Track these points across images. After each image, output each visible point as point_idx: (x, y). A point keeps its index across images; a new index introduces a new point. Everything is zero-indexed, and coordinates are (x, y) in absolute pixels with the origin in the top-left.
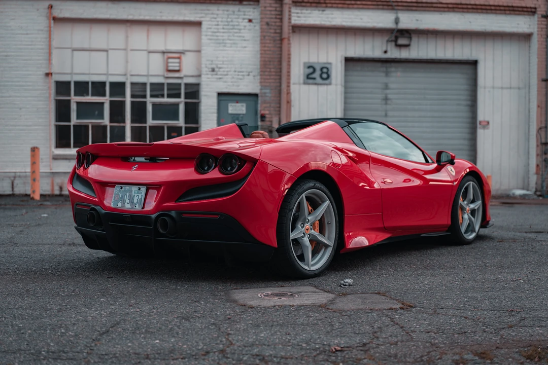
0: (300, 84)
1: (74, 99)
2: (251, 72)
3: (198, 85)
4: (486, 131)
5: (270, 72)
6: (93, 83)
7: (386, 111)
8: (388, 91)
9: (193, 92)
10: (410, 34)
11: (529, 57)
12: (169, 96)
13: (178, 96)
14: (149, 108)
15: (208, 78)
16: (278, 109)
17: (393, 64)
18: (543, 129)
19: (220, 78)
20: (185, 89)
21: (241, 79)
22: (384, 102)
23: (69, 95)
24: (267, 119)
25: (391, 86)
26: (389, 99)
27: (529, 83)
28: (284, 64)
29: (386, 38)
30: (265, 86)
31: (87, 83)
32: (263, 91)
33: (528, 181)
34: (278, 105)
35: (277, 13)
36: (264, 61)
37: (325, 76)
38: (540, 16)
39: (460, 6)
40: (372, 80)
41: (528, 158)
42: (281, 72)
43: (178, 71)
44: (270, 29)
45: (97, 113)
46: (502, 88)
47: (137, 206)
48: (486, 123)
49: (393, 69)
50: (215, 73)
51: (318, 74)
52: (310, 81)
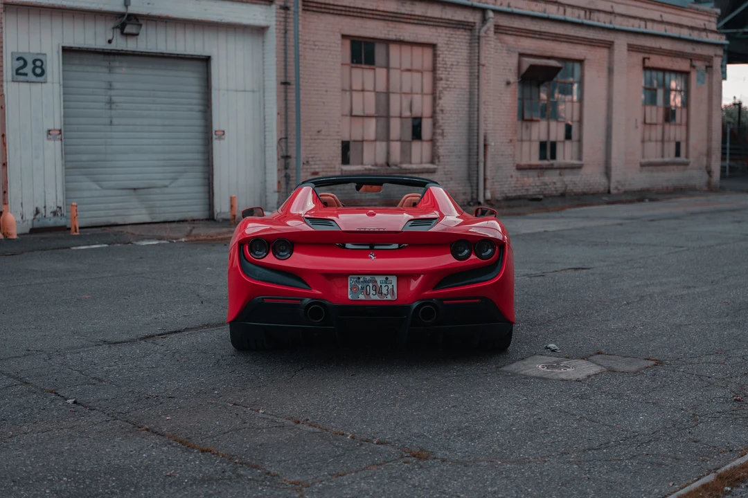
4: (222, 141)
7: (111, 117)
8: (112, 92)
10: (137, 20)
11: (263, 54)
17: (117, 58)
18: (283, 140)
22: (108, 106)
25: (116, 85)
26: (114, 103)
27: (264, 85)
29: (111, 25)
33: (266, 200)
37: (38, 71)
38: (278, 7)
40: (93, 77)
41: (265, 173)
46: (236, 91)
47: (388, 295)
48: (222, 133)
49: (117, 64)
51: (31, 69)
52: (21, 78)
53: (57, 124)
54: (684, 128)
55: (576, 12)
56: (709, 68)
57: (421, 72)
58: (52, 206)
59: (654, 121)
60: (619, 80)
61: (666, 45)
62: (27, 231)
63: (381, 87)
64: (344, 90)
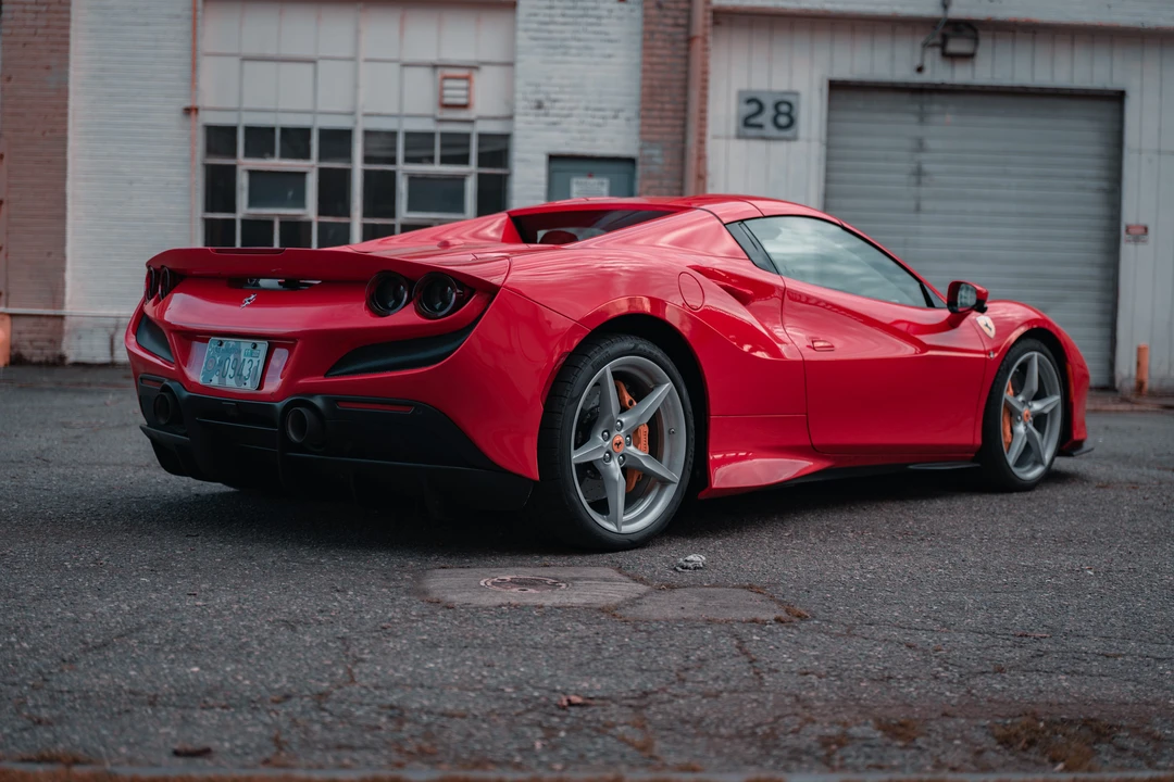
0: (727, 137)
1: (245, 164)
2: (622, 110)
3: (506, 137)
4: (1141, 247)
5: (662, 110)
6: (285, 131)
7: (918, 199)
8: (923, 156)
9: (496, 152)
10: (975, 31)
12: (445, 160)
13: (464, 160)
14: (402, 186)
15: (529, 123)
17: (937, 97)
19: (554, 124)
20: (480, 145)
21: (599, 125)
22: (913, 179)
23: (233, 155)
25: (930, 143)
26: (926, 174)
28: (694, 94)
29: (920, 40)
30: (651, 141)
31: (272, 130)
32: (646, 152)
34: (679, 184)
36: (652, 87)
37: (783, 120)
42: (686, 110)
43: (465, 106)
44: (665, 16)
45: (290, 194)
47: (248, 382)
48: (1143, 230)
49: (936, 108)
50: (542, 111)
51: (769, 117)
52: (752, 132)
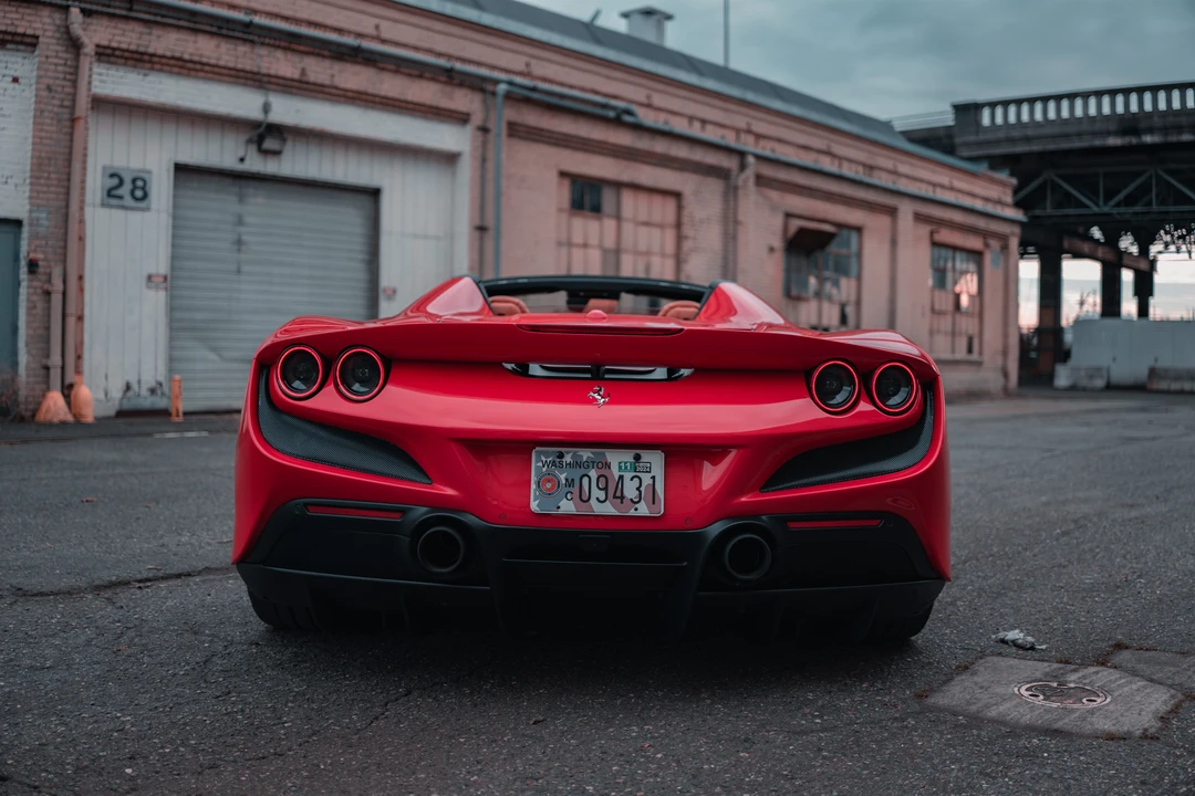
0: (97, 205)
2: (11, 177)
4: (392, 303)
5: (48, 178)
7: (239, 263)
8: (242, 229)
10: (281, 133)
16: (60, 251)
17: (251, 183)
22: (236, 247)
24: (41, 270)
25: (249, 219)
26: (244, 243)
27: (452, 231)
28: (76, 166)
29: (243, 137)
30: (38, 206)
32: (34, 215)
34: (61, 244)
35: (67, 70)
36: (39, 158)
37: (139, 193)
38: (475, 128)
39: (364, 97)
40: (216, 206)
42: (69, 180)
44: (53, 98)
46: (414, 236)
47: (641, 505)
48: (393, 292)
49: (251, 191)
51: (128, 190)
52: (114, 202)
53: (163, 267)
54: (976, 321)
55: (854, 167)
56: (1005, 248)
57: (661, 226)
58: (149, 380)
59: (944, 308)
60: (904, 254)
61: (958, 217)
62: (112, 412)
63: (610, 242)
64: (559, 244)
